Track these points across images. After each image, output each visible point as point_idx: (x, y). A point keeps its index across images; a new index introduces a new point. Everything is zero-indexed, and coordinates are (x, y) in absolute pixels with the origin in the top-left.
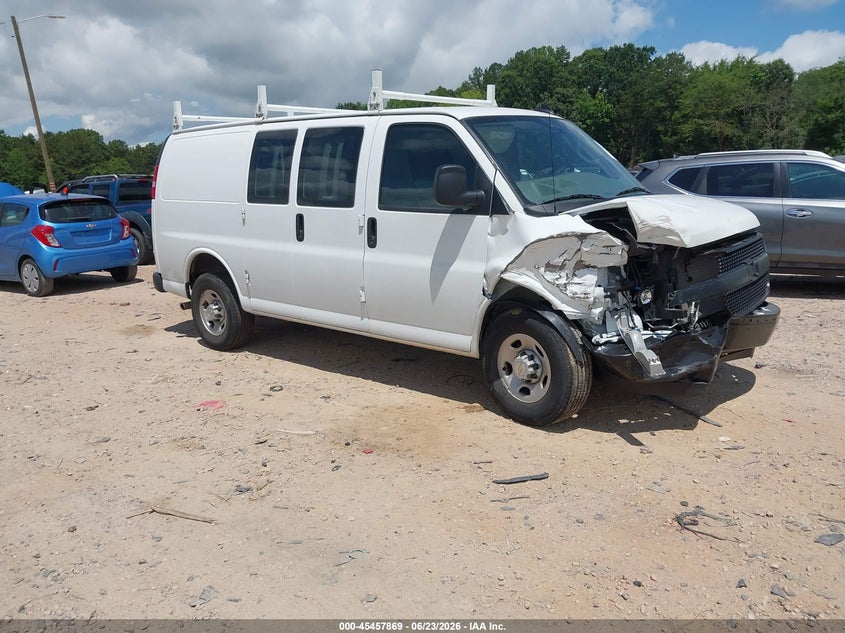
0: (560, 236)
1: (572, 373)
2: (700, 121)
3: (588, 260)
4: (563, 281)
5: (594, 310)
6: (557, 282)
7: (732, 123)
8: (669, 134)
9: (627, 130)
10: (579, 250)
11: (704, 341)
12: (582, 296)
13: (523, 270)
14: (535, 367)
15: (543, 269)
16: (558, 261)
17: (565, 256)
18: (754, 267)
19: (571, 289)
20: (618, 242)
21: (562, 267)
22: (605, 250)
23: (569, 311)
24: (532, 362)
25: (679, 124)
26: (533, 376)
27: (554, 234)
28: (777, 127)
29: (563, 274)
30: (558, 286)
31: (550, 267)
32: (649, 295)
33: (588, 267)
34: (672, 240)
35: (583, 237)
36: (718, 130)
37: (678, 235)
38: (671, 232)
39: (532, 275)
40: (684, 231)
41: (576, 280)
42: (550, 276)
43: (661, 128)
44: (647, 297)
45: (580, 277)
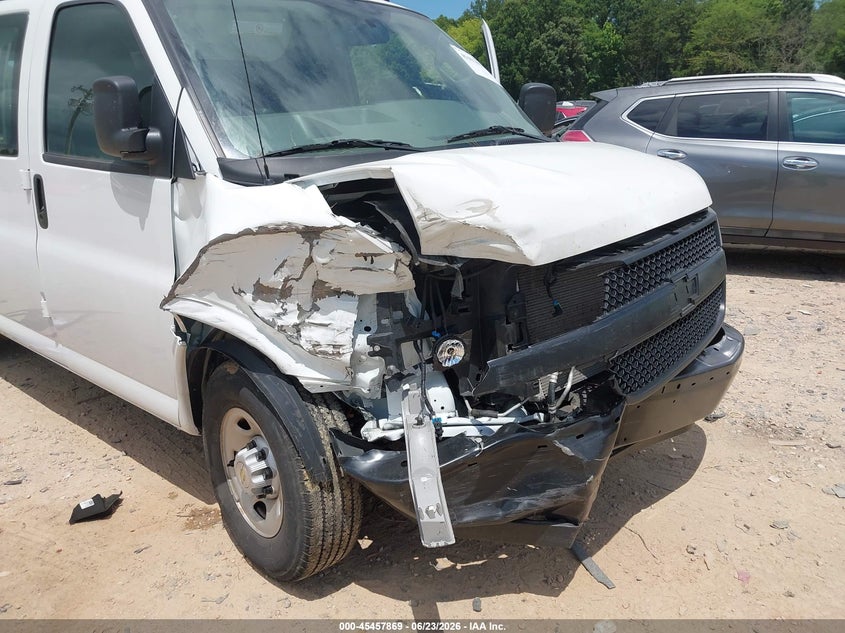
0: (264, 230)
1: (309, 506)
2: (712, 53)
3: (333, 280)
4: (292, 319)
5: (361, 376)
6: (280, 322)
7: (745, 56)
8: (679, 67)
9: (635, 63)
10: (310, 260)
11: (566, 450)
12: (330, 350)
13: (213, 297)
14: (268, 473)
15: (248, 297)
16: (276, 281)
17: (285, 272)
18: (690, 284)
19: (309, 334)
20: (384, 245)
21: (285, 293)
22: (361, 262)
23: (311, 377)
24: (262, 465)
25: (690, 56)
26: (267, 489)
27: (253, 225)
28: (792, 62)
29: (291, 306)
30: (281, 329)
31: (262, 292)
32: (460, 353)
33: (338, 293)
34: (499, 252)
35: (311, 234)
36: (731, 63)
37: (510, 241)
38: (495, 234)
39: (233, 307)
40: (526, 232)
41: (317, 318)
42: (266, 309)
43: (671, 60)
44: (454, 353)
45: (326, 313)
